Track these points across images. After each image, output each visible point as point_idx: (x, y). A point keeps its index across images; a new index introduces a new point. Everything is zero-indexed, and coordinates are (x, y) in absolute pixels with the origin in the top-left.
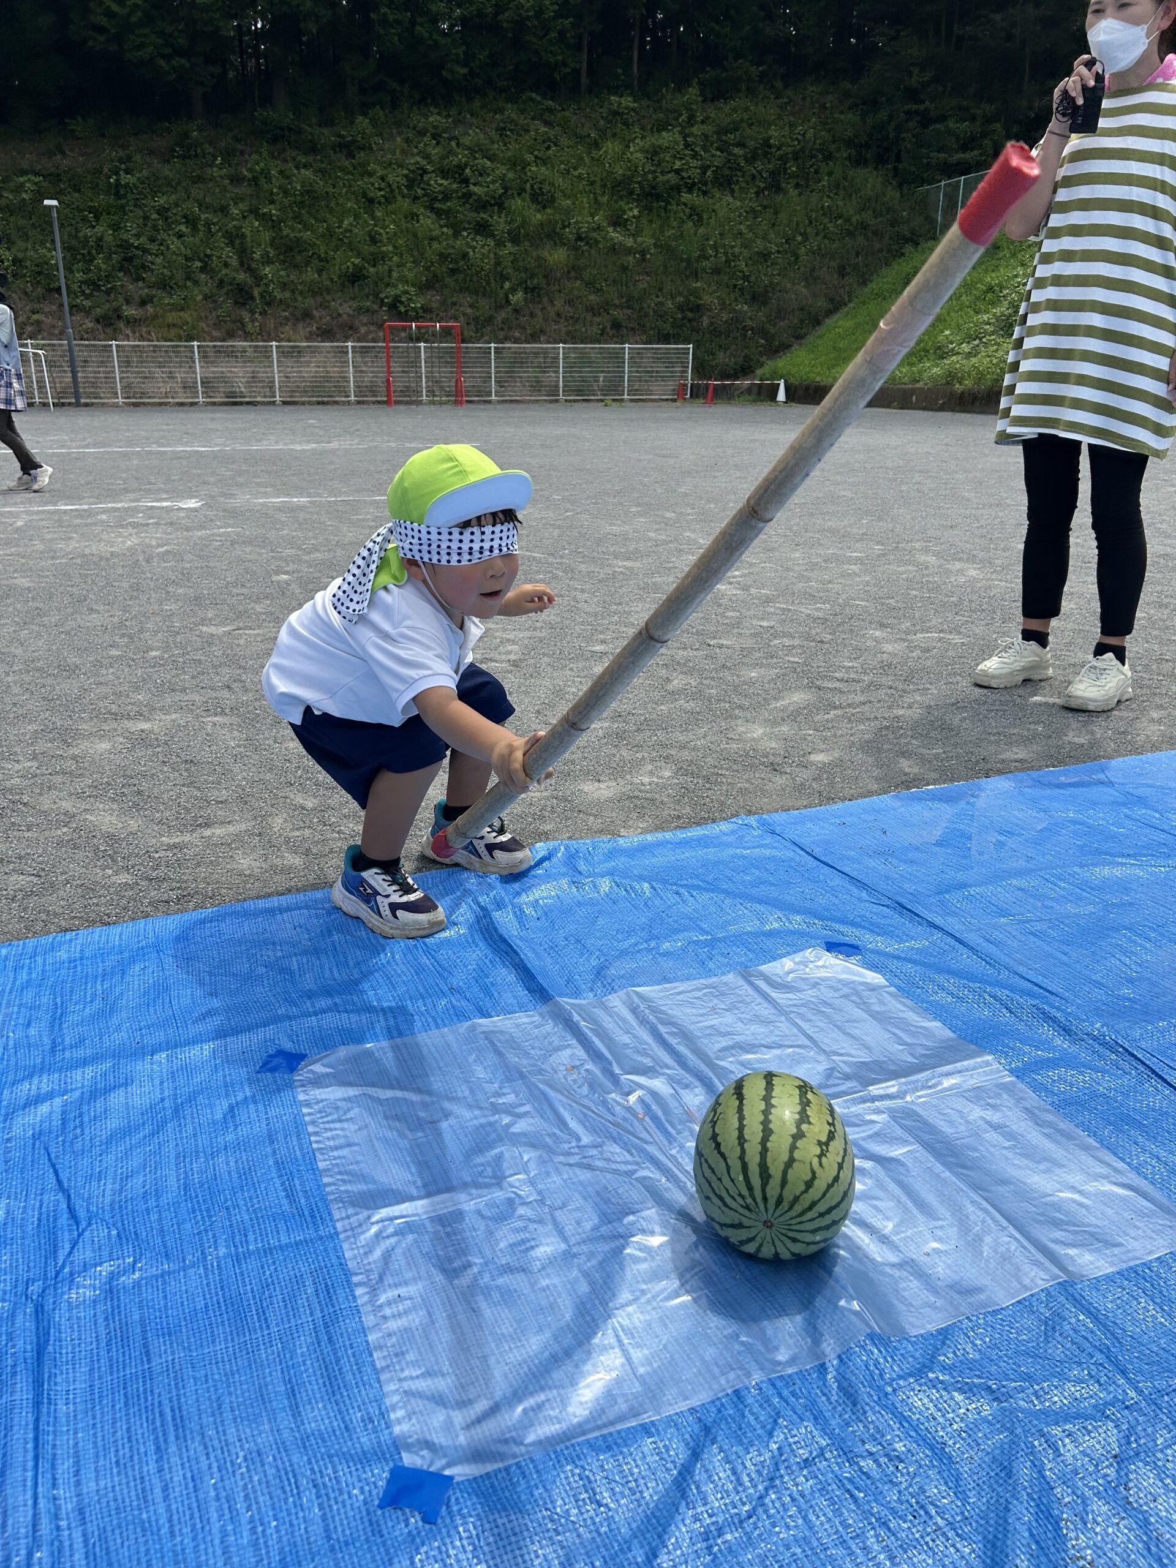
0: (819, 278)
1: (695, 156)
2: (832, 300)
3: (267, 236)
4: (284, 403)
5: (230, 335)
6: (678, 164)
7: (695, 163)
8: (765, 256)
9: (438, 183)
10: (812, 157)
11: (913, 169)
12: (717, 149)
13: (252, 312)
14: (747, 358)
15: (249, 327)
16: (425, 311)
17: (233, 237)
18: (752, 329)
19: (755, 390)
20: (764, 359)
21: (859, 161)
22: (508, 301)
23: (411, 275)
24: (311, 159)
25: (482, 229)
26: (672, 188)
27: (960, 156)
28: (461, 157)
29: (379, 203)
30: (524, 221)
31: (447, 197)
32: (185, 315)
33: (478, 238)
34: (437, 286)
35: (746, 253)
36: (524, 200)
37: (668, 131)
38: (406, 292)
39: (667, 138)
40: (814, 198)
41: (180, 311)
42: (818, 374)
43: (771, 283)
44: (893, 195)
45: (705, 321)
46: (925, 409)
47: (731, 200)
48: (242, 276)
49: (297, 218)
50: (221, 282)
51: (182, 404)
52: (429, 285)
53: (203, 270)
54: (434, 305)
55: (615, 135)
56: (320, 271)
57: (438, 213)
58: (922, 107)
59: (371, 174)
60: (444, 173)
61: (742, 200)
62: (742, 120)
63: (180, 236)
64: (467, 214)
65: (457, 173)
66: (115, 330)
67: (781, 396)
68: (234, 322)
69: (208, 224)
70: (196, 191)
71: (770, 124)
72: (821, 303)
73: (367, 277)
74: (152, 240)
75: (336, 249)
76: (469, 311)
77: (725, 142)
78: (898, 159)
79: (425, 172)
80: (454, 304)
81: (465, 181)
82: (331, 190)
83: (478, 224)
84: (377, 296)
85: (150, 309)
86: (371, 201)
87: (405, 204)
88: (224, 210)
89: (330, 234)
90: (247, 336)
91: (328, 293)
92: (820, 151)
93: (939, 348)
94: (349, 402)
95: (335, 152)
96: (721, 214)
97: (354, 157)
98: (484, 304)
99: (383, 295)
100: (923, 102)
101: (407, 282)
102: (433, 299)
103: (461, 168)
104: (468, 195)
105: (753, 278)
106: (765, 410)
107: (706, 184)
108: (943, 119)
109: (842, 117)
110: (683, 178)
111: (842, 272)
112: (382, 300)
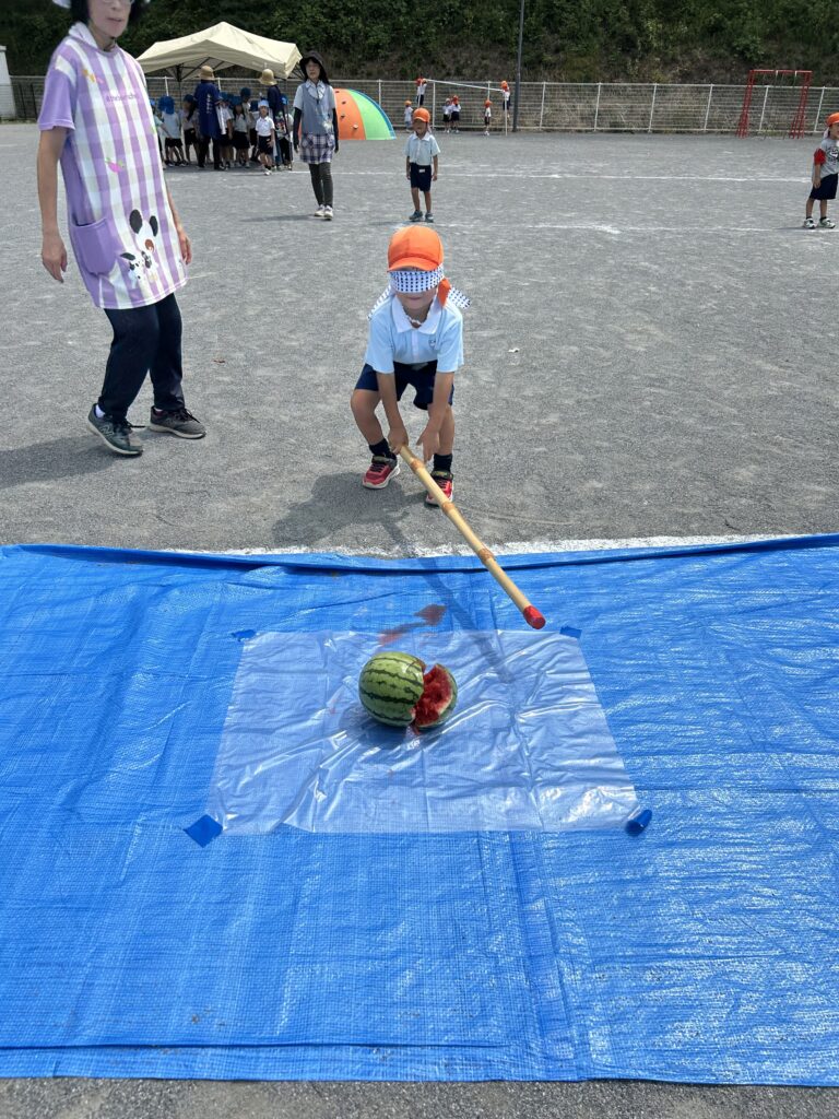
4: (654, 132)
5: (616, 77)
13: (634, 58)
15: (630, 70)
23: (758, 27)
32: (585, 60)
34: (778, 36)
38: (753, 42)
41: (582, 56)
48: (631, 29)
50: (614, 33)
51: (579, 131)
52: (773, 35)
53: (602, 24)
54: (773, 52)
56: (688, 24)
66: (536, 73)
68: (620, 65)
73: (723, 29)
76: (800, 57)
80: (789, 51)
84: (730, 45)
85: (562, 55)
90: (628, 78)
91: (692, 42)
94: (701, 133)
98: (813, 51)
99: (735, 44)
101: (755, 33)
102: (773, 47)
112: (734, 48)
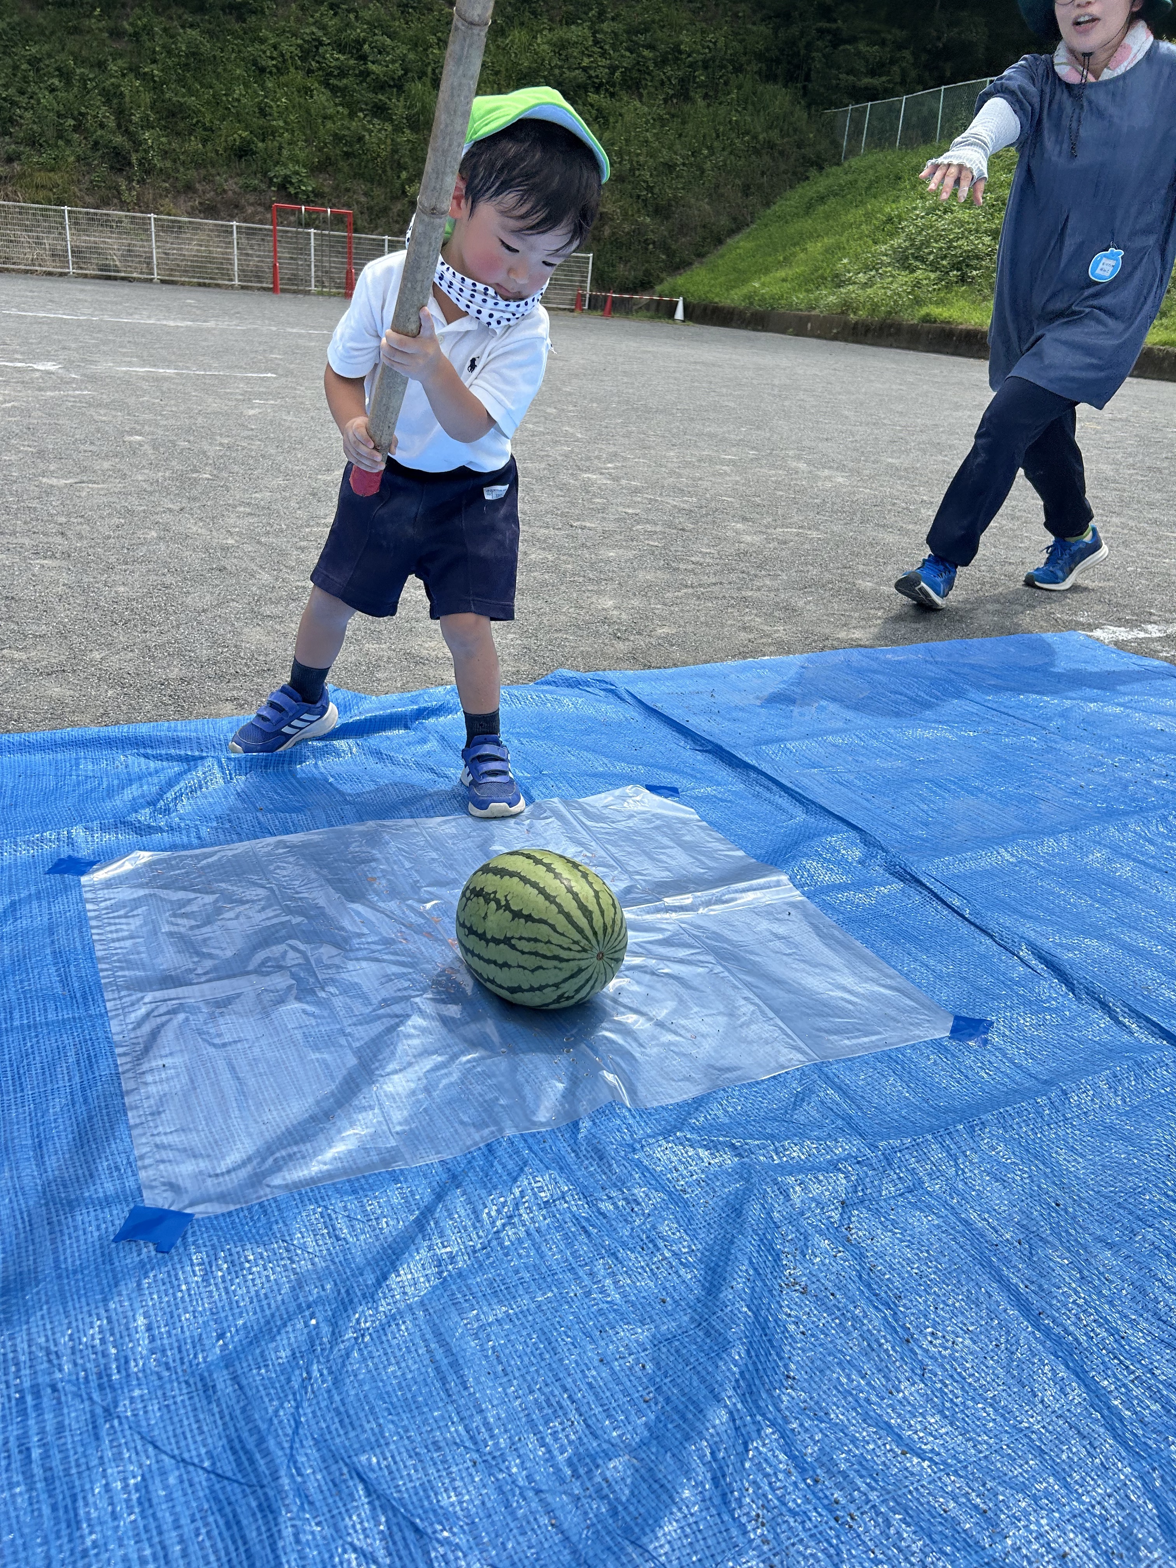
0: (722, 195)
1: (604, 54)
2: (735, 219)
3: (147, 98)
4: (163, 282)
5: (105, 202)
6: (586, 62)
7: (603, 62)
8: (670, 167)
9: (334, 58)
10: (722, 67)
11: (822, 90)
12: (628, 49)
13: (130, 180)
14: (647, 273)
15: (125, 196)
16: (316, 196)
17: (110, 96)
18: (654, 243)
19: (653, 307)
20: (664, 275)
21: (769, 77)
22: (404, 192)
23: (302, 155)
24: (198, 18)
25: (380, 111)
26: (579, 87)
27: (867, 81)
28: (359, 31)
29: (271, 73)
30: (424, 107)
31: (343, 74)
32: (56, 177)
33: (375, 121)
34: (330, 169)
35: (651, 162)
36: (424, 84)
37: (578, 25)
38: (297, 173)
39: (577, 32)
40: (722, 110)
41: (50, 171)
42: (717, 295)
43: (675, 197)
44: (800, 115)
45: (607, 231)
46: (819, 337)
47: (638, 104)
48: (119, 140)
49: (181, 81)
50: (96, 143)
51: (50, 274)
52: (323, 166)
53: (76, 129)
54: (326, 190)
55: (522, 24)
56: (205, 142)
57: (334, 90)
58: (834, 26)
59: (262, 41)
60: (341, 47)
61: (650, 106)
62: (653, 21)
63: (52, 90)
64: (364, 94)
65: (355, 48)
67: (679, 314)
68: (110, 188)
69: (84, 80)
70: (72, 43)
71: (681, 29)
72: (724, 221)
73: (255, 153)
74: (22, 92)
75: (223, 119)
76: (363, 199)
77: (636, 43)
78: (807, 78)
79: (321, 44)
80: (348, 190)
81: (363, 58)
82: (218, 53)
83: (376, 106)
84: (265, 174)
85: (17, 167)
86: (262, 70)
87: (298, 77)
88: (101, 65)
89: (215, 102)
90: (123, 205)
91: (213, 166)
92: (731, 61)
93: (837, 276)
94: (232, 286)
95: (225, 13)
96: (627, 118)
97: (244, 21)
98: (378, 191)
99: (271, 174)
100: (835, 21)
101: (298, 162)
102: (326, 183)
103: (359, 43)
104: (365, 74)
105: (656, 190)
106: (662, 327)
107: (613, 86)
108: (853, 40)
109: (755, 28)
110: (590, 77)
111: (746, 191)
112: (271, 179)
